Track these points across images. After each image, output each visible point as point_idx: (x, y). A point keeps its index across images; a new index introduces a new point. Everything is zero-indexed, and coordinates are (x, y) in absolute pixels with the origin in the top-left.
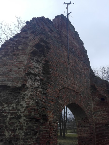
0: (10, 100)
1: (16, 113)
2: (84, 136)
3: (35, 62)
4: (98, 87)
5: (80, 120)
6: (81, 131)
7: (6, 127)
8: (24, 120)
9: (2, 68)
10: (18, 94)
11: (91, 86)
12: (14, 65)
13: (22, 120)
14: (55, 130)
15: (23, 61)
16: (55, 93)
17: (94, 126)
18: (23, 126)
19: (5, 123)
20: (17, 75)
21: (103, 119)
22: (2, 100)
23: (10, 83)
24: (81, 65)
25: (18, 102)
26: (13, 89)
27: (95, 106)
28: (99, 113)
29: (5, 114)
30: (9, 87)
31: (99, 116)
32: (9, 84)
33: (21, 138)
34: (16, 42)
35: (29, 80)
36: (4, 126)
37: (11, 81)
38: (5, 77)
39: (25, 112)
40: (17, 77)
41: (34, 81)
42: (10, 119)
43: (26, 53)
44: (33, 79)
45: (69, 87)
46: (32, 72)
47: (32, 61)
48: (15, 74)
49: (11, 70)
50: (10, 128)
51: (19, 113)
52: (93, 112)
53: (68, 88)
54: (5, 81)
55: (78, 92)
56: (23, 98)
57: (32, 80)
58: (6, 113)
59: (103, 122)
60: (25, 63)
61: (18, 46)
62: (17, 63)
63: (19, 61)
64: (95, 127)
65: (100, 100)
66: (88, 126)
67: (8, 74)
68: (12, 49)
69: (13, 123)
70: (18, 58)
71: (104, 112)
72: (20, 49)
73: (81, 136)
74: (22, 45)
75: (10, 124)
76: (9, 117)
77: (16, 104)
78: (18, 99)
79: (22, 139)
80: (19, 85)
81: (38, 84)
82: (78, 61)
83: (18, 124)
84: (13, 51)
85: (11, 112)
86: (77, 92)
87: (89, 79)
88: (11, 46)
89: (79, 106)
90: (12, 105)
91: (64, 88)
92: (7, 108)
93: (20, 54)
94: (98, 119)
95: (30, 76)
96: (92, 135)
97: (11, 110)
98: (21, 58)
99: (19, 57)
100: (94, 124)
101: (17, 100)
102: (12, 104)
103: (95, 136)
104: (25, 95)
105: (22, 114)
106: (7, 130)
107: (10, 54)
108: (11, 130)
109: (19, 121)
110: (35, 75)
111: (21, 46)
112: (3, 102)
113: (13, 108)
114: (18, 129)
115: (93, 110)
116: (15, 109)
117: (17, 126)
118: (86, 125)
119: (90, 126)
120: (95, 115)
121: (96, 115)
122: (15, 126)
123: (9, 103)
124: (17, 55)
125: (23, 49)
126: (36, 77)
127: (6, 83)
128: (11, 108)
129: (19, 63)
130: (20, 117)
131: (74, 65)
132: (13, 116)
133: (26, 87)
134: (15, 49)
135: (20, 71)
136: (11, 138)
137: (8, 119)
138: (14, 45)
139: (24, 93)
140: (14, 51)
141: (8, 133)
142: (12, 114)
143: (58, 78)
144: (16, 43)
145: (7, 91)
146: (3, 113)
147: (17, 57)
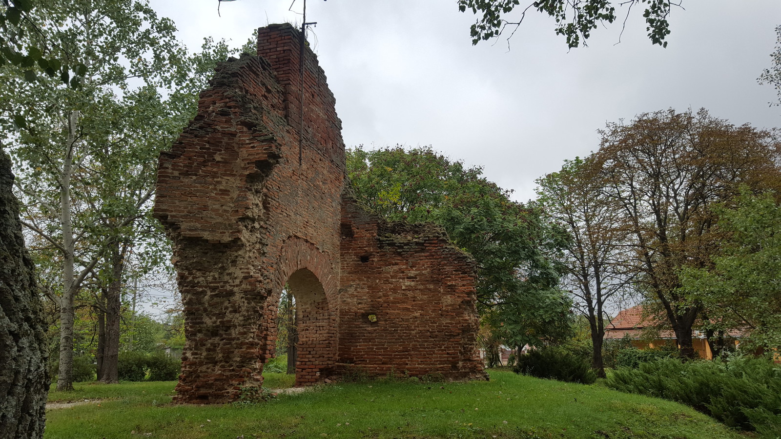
0: (206, 265)
1: (222, 287)
2: (315, 339)
3: (253, 193)
4: (358, 229)
5: (307, 306)
6: (307, 330)
7: (205, 310)
8: (242, 298)
9: (185, 203)
10: (220, 254)
11: (341, 225)
12: (210, 198)
13: (237, 298)
14: (273, 318)
15: (229, 191)
16: (275, 249)
17: (338, 319)
18: (240, 307)
19: (200, 303)
20: (220, 220)
21: (360, 303)
22: (191, 265)
23: (209, 235)
24: (325, 172)
25: (223, 268)
26: (214, 245)
27: (345, 274)
28: (351, 290)
29: (201, 289)
30: (207, 241)
31: (353, 296)
32: (206, 235)
33: (237, 324)
34: (208, 142)
35: (244, 231)
36: (202, 308)
37: (209, 231)
38: (194, 221)
39: (243, 286)
40: (220, 223)
41: (251, 231)
42: (212, 296)
43: (234, 173)
44: (250, 227)
45: (299, 234)
46: (250, 214)
47: (249, 193)
48: (215, 217)
49: (205, 208)
50: (212, 312)
51: (228, 288)
52: (339, 288)
53: (295, 236)
54: (196, 230)
55: (313, 244)
56: (234, 262)
57: (247, 229)
58: (201, 287)
59: (359, 309)
60: (235, 194)
61: (215, 153)
62: (216, 194)
63: (221, 190)
64: (339, 321)
65: (358, 261)
66: (326, 318)
67: (201, 216)
68: (202, 159)
69: (217, 303)
70: (218, 182)
71: (363, 288)
72: (218, 162)
73: (307, 339)
74: (223, 152)
75: (210, 305)
76: (209, 293)
77: (219, 273)
78: (222, 263)
79: (239, 325)
80: (227, 238)
81: (257, 237)
82: (320, 160)
83: (226, 304)
84: (204, 164)
85: (212, 285)
86: (311, 243)
87: (339, 207)
88: (196, 152)
89: (312, 275)
90: (212, 274)
91: (289, 237)
92: (203, 279)
93: (221, 174)
94: (348, 303)
95: (244, 222)
96: (331, 337)
97: (210, 283)
98: (224, 183)
99: (219, 179)
100: (339, 315)
101: (220, 265)
102: (210, 272)
103: (338, 339)
104: (237, 257)
105: (236, 289)
106: (207, 315)
107: (198, 172)
108: (214, 315)
109: (229, 300)
110: (253, 220)
111: (220, 154)
112: (194, 268)
113: (215, 278)
114: (228, 312)
115: (338, 283)
116: (218, 280)
117: (226, 308)
118: (321, 315)
119: (329, 319)
120: (342, 293)
121: (344, 295)
122: (222, 309)
123: (204, 270)
124: (214, 175)
125: (225, 162)
126: (254, 223)
127: (199, 234)
128: (210, 279)
129: (221, 194)
130: (231, 293)
131: (309, 176)
132: (216, 292)
133: (239, 243)
134: (209, 161)
135: (225, 211)
136: (217, 326)
137: (207, 297)
138: (204, 149)
139: (236, 254)
140: (207, 164)
141: (211, 319)
142: (213, 289)
143: (281, 216)
144: (207, 146)
145: (197, 248)
146: (195, 287)
147: (215, 179)
